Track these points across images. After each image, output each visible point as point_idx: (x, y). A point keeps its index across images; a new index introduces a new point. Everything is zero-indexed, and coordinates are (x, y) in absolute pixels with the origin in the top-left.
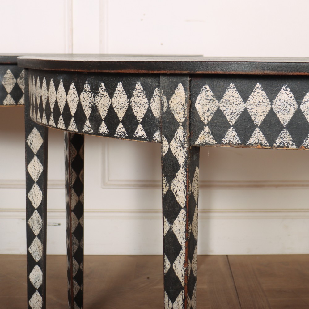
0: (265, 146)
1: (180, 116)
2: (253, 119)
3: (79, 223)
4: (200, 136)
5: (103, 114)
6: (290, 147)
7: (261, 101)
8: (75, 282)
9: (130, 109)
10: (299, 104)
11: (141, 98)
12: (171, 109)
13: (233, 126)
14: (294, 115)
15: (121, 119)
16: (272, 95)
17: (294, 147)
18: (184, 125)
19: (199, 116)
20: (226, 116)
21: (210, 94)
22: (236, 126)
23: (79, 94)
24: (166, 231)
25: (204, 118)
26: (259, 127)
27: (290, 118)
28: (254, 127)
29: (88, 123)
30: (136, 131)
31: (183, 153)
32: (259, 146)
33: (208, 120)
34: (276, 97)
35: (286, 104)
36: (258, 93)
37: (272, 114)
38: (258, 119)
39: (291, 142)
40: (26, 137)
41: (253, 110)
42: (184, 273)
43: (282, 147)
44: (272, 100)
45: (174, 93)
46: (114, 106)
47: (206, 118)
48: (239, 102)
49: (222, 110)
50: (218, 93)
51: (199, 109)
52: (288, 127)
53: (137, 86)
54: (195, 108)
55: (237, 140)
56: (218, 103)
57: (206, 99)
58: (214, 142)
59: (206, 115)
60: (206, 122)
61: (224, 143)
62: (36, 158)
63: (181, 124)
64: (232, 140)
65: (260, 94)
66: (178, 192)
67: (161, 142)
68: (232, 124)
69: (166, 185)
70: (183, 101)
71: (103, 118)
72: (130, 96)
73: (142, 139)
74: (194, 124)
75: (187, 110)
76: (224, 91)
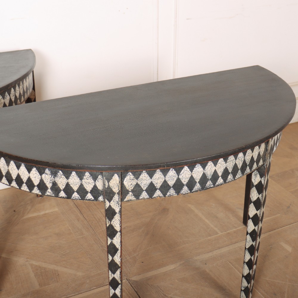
0: (162, 197)
1: (116, 189)
2: (155, 186)
4: (127, 197)
5: (62, 187)
6: (174, 195)
7: (160, 177)
9: (82, 185)
10: (178, 175)
11: (89, 180)
12: (110, 186)
13: (145, 190)
14: (176, 181)
15: (75, 190)
16: (165, 173)
17: (176, 195)
18: (118, 193)
19: (126, 188)
20: (141, 186)
21: (132, 177)
22: (146, 190)
23: (41, 175)
24: (109, 244)
25: (129, 188)
26: (159, 189)
27: (174, 183)
28: (156, 189)
29: (49, 190)
30: (87, 196)
31: (118, 206)
32: (159, 197)
33: (131, 189)
34: (167, 174)
35: (172, 176)
37: (165, 182)
38: (158, 186)
39: (174, 193)
41: (155, 182)
42: (120, 260)
43: (170, 196)
44: (165, 176)
45: (112, 178)
46: (70, 183)
47: (130, 188)
48: (148, 179)
49: (139, 184)
50: (137, 176)
51: (126, 184)
52: (173, 187)
53: (86, 174)
54: (124, 184)
55: (147, 197)
56: (136, 181)
57: (130, 179)
58: (135, 199)
60: (130, 190)
61: (140, 199)
63: (116, 193)
64: (144, 197)
65: (159, 174)
66: (116, 225)
67: (104, 202)
68: (144, 190)
69: (108, 222)
70: (118, 182)
71: (62, 189)
72: (81, 179)
73: (91, 200)
74: (123, 192)
75: (120, 186)
76: (140, 175)
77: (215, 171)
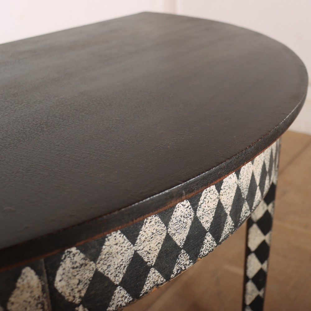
0: (162, 284)
2: (146, 260)
6: (187, 267)
7: (155, 231)
10: (195, 210)
13: (121, 284)
14: (191, 227)
16: (167, 216)
17: (192, 264)
19: (63, 298)
20: (109, 276)
21: (79, 257)
22: (123, 283)
25: (74, 297)
26: (154, 266)
32: (155, 289)
33: (80, 297)
34: (172, 217)
35: (182, 219)
36: (150, 222)
37: (168, 241)
38: (153, 257)
39: (188, 262)
41: (145, 249)
43: (180, 272)
44: (167, 225)
45: (15, 288)
47: (77, 295)
48: (126, 248)
49: (102, 271)
50: (92, 251)
51: (62, 287)
52: (185, 247)
54: (56, 291)
55: (128, 298)
56: (93, 265)
57: (73, 268)
59: (76, 290)
60: (78, 301)
64: (120, 303)
68: (118, 283)
75: (46, 304)
76: (102, 243)
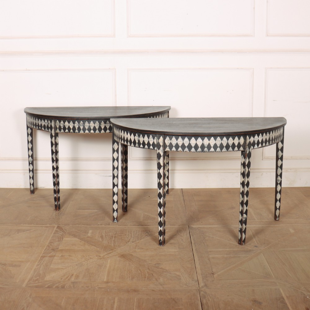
0: (182, 151)
1: (161, 144)
3: (126, 174)
4: (166, 149)
5: (141, 142)
7: (181, 141)
8: (125, 194)
9: (149, 142)
10: (190, 141)
11: (152, 139)
12: (159, 142)
15: (146, 144)
16: (183, 139)
18: (162, 146)
19: (166, 144)
20: (173, 144)
21: (169, 139)
23: (134, 137)
24: (158, 172)
27: (188, 145)
28: (179, 147)
29: (137, 144)
30: (150, 147)
31: (162, 153)
33: (168, 145)
35: (187, 141)
37: (183, 144)
38: (180, 145)
40: (113, 145)
42: (163, 182)
43: (186, 152)
46: (144, 141)
48: (176, 141)
52: (187, 147)
53: (150, 136)
56: (170, 141)
58: (170, 150)
61: (172, 150)
62: (116, 152)
64: (174, 150)
65: (180, 139)
66: (161, 162)
67: (157, 150)
68: (174, 146)
69: (158, 161)
70: (162, 140)
71: (141, 143)
72: (149, 138)
73: (152, 149)
74: (165, 146)
75: (163, 143)
76: (172, 138)
77: (209, 143)
